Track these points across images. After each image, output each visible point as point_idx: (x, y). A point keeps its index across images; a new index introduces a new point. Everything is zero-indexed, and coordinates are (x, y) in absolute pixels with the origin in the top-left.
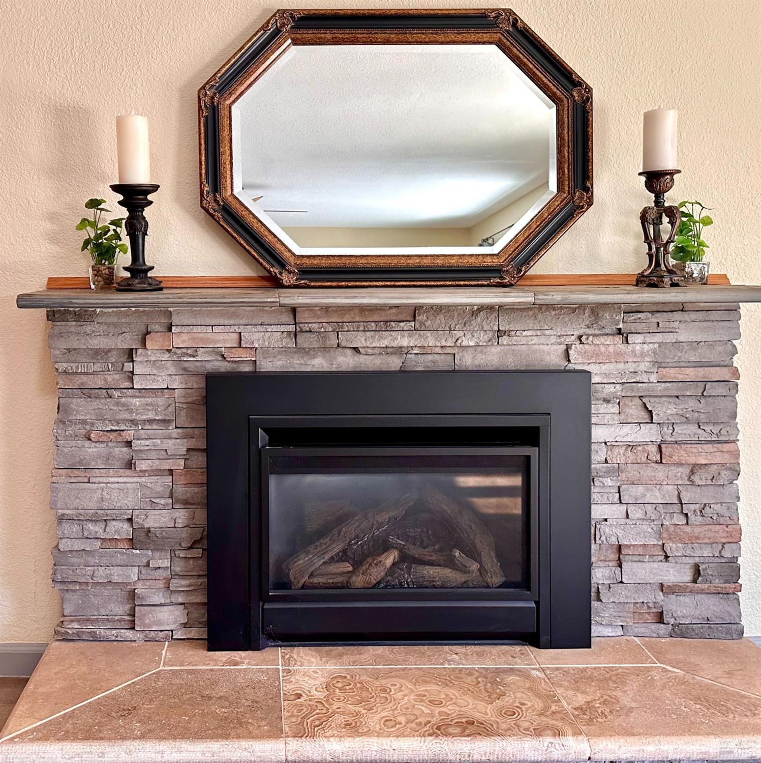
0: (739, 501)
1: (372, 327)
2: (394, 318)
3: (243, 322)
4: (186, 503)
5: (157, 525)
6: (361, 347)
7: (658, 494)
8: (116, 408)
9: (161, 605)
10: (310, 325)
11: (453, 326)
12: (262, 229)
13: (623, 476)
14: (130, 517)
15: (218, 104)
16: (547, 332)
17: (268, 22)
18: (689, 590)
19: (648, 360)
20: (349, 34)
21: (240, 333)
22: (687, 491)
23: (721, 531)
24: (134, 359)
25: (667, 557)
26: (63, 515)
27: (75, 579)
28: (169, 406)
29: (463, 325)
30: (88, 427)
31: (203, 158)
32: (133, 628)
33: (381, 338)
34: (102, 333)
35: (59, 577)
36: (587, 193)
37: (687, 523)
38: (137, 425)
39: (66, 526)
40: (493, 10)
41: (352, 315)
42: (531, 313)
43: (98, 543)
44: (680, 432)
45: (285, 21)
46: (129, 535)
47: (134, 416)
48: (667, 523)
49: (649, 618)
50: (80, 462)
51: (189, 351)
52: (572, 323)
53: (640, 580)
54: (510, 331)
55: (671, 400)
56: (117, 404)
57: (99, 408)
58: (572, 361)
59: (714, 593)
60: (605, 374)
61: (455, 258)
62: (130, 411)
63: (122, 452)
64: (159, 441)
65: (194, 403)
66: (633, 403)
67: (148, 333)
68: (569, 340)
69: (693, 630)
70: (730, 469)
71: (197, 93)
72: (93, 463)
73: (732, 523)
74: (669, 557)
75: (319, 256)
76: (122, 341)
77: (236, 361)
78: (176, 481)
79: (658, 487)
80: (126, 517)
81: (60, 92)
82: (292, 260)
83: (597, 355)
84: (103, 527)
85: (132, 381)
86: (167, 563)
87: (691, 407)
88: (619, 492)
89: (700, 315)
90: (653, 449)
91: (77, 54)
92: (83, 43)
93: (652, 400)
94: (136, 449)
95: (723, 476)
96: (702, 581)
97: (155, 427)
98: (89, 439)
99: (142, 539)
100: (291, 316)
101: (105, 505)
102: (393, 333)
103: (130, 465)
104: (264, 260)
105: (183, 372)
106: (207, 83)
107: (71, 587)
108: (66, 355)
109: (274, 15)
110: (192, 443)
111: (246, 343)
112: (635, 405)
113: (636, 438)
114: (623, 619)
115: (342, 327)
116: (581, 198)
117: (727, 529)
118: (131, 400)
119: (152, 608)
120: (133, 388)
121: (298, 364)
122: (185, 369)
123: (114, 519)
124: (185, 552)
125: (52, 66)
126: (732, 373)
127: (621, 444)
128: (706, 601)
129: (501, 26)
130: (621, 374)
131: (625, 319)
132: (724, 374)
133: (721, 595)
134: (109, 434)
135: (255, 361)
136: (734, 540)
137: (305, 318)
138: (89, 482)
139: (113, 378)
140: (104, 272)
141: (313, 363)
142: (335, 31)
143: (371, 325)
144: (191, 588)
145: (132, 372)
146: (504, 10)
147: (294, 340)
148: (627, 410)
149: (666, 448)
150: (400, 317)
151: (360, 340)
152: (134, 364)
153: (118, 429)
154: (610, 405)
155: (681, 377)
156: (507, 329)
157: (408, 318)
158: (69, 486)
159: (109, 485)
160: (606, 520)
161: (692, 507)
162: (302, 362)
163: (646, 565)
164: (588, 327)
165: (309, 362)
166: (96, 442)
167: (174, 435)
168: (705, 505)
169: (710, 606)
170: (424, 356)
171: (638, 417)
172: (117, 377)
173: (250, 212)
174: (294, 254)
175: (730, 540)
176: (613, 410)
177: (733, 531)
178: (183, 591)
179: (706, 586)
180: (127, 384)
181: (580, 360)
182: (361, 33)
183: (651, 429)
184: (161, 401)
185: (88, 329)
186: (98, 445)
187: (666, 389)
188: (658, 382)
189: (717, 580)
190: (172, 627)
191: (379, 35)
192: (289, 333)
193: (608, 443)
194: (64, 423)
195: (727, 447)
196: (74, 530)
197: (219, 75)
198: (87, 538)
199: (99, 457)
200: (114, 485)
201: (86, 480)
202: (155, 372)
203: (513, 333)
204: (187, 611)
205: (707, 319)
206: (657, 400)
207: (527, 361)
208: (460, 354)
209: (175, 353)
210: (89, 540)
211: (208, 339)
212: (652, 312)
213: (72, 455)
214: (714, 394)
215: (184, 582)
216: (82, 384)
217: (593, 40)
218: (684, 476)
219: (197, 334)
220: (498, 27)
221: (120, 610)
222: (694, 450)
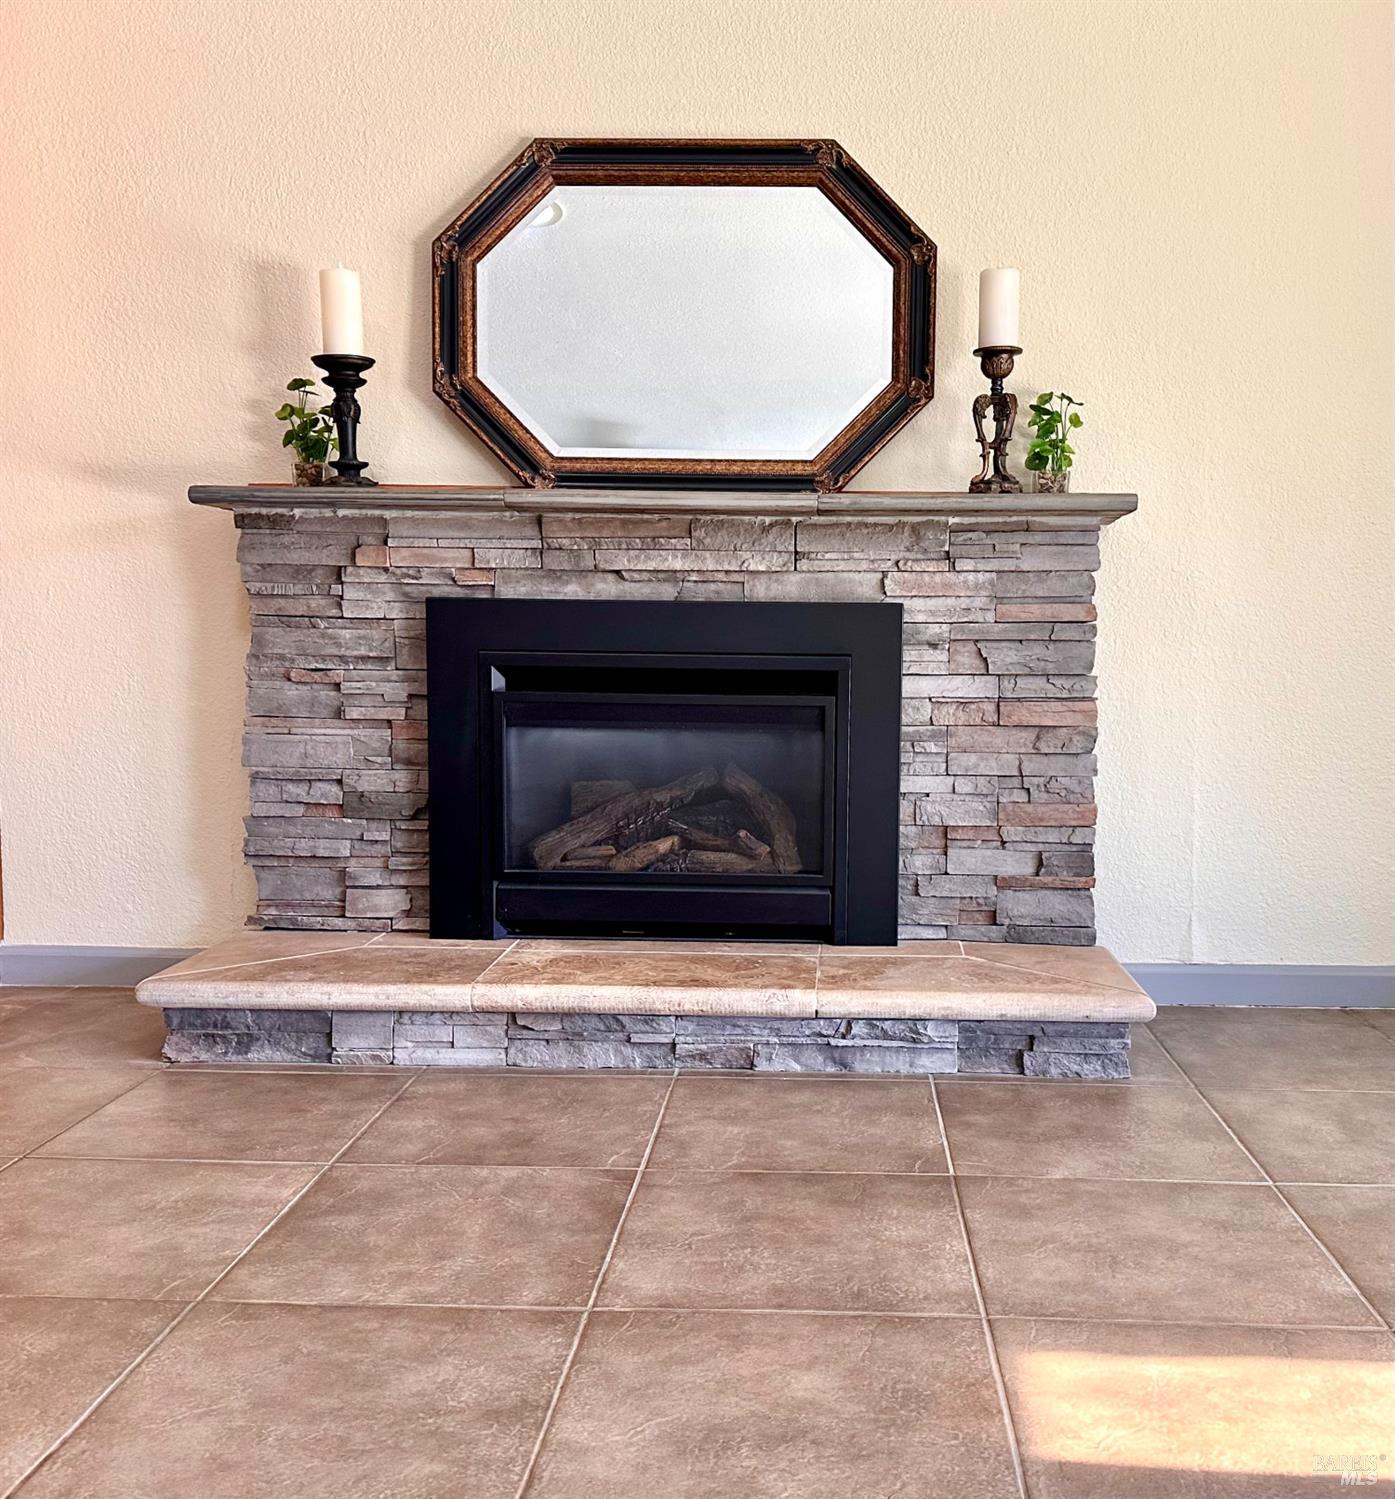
0: (1096, 775)
1: (637, 545)
2: (664, 534)
3: (476, 535)
4: (409, 762)
5: (373, 788)
6: (626, 570)
7: (994, 764)
8: (321, 641)
9: (378, 887)
10: (560, 540)
11: (739, 544)
12: (511, 422)
13: (953, 742)
14: (339, 777)
15: (457, 260)
16: (856, 555)
17: (522, 155)
18: (1028, 884)
19: (985, 594)
20: (626, 170)
21: (473, 549)
22: (1030, 761)
23: (1070, 811)
24: (343, 579)
25: (1003, 843)
26: (257, 773)
27: (272, 853)
28: (386, 640)
29: (751, 544)
30: (287, 664)
31: (437, 329)
32: (343, 916)
33: (648, 558)
34: (303, 545)
35: (252, 849)
36: (926, 382)
37: (1029, 802)
38: (347, 663)
39: (261, 786)
40: (811, 141)
41: (613, 529)
42: (837, 531)
43: (301, 810)
44: (1023, 686)
45: (544, 153)
46: (338, 799)
47: (343, 652)
48: (1005, 801)
49: (980, 918)
50: (279, 708)
51: (411, 572)
52: (888, 545)
53: (969, 870)
54: (809, 553)
55: (1013, 645)
56: (323, 636)
57: (300, 641)
58: (888, 594)
59: (1061, 889)
60: (931, 611)
61: (757, 464)
62: (339, 645)
63: (327, 695)
64: (374, 684)
65: (418, 639)
66: (966, 649)
67: (359, 546)
68: (885, 566)
69: (1033, 933)
70: (1084, 733)
71: (431, 245)
72: (294, 710)
73: (1086, 801)
74: (1006, 842)
75: (584, 458)
76: (328, 556)
77: (469, 586)
78: (395, 734)
79: (995, 755)
80: (335, 778)
81: (262, 244)
82: (548, 463)
83: (920, 586)
84: (307, 788)
85: (340, 606)
86: (386, 836)
87: (1037, 654)
88: (947, 762)
89: (1047, 538)
90: (990, 707)
91: (284, 195)
92: (292, 181)
93: (989, 644)
94: (345, 692)
95: (1075, 741)
96: (1046, 873)
97: (370, 667)
98: (289, 680)
99: (355, 805)
100: (537, 528)
101: (309, 762)
102: (663, 553)
103: (339, 714)
104: (512, 461)
105: (402, 599)
106: (444, 233)
107: (267, 862)
108: (259, 573)
109: (531, 146)
110: (415, 688)
111: (480, 562)
112: (968, 652)
113: (969, 693)
114: (946, 918)
115: (600, 544)
116: (918, 388)
117: (1077, 809)
118: (339, 631)
119: (367, 891)
120: (342, 617)
121: (547, 591)
122: (406, 594)
123: (320, 780)
124: (408, 823)
125: (252, 210)
126: (1087, 612)
127: (949, 700)
128: (1051, 898)
129: (820, 162)
130: (950, 611)
131: (952, 539)
132: (1077, 612)
133: (1070, 892)
134: (313, 674)
135: (493, 586)
136: (1087, 824)
137: (553, 531)
138: (289, 734)
139: (317, 603)
140: (309, 471)
141: (565, 591)
142: (608, 167)
143: (635, 542)
144: (414, 868)
145: (341, 597)
146: (824, 141)
147: (539, 559)
148: (959, 658)
149: (1005, 706)
150: (673, 533)
151: (622, 562)
152: (344, 587)
153: (324, 667)
154: (938, 652)
155: (1024, 617)
156: (807, 550)
157: (683, 534)
158: (265, 737)
159: (314, 737)
160: (928, 795)
161: (1035, 780)
162: (552, 588)
163: (976, 852)
164: (908, 550)
165: (560, 589)
166: (298, 683)
167: (394, 678)
168: (1051, 778)
169: (1057, 905)
170: (705, 585)
171: (971, 667)
172: (323, 602)
173: (497, 399)
174: (551, 455)
175: (1082, 823)
176: (940, 658)
177: (1085, 812)
178: (405, 871)
179: (1050, 879)
180: (334, 612)
181: (898, 593)
182: (641, 170)
183: (987, 682)
184: (376, 634)
185: (286, 540)
186: (300, 687)
187: (1005, 631)
188: (996, 622)
189: (1065, 873)
190: (391, 915)
191: (666, 173)
192: (534, 549)
193: (933, 700)
194: (257, 657)
195: (1079, 705)
196: (271, 792)
197: (459, 223)
198: (287, 802)
199: (302, 701)
200: (318, 738)
201: (287, 731)
202: (369, 597)
203: (813, 556)
204: (409, 896)
205: (1056, 541)
206: (995, 645)
207: (833, 593)
208: (751, 583)
209: (394, 574)
210: (289, 805)
211: (433, 556)
212: (988, 532)
213: (268, 698)
214: (1063, 638)
215: (405, 860)
216: (280, 609)
217: (943, 182)
218: (1028, 743)
219: (419, 550)
220: (817, 163)
221: (329, 893)
222: (1039, 709)
